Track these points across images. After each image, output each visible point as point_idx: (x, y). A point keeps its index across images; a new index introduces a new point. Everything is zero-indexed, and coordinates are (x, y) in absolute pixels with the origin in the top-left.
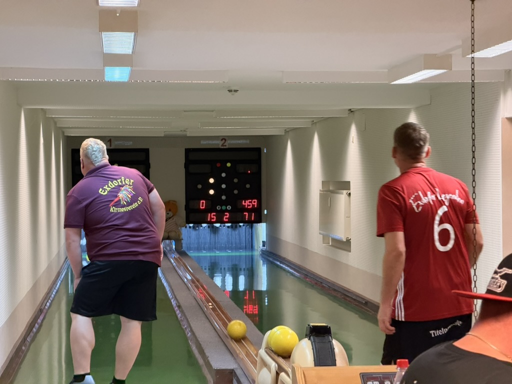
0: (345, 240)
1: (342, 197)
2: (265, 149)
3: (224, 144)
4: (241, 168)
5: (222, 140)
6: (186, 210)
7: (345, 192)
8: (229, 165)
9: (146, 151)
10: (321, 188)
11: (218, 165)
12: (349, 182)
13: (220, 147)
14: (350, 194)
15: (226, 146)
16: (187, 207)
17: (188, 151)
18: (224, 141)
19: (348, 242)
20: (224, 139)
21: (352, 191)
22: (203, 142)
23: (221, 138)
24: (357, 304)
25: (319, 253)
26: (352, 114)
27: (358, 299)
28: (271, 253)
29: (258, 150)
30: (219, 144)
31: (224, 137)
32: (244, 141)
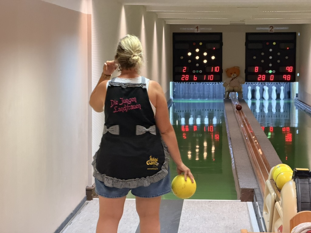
2: (299, 33)
3: (272, 30)
4: (282, 46)
5: (270, 27)
6: (245, 72)
8: (274, 43)
9: (220, 34)
11: (267, 43)
13: (269, 32)
15: (272, 31)
16: (246, 71)
17: (248, 35)
18: (271, 28)
20: (272, 26)
22: (258, 29)
23: (270, 26)
29: (295, 34)
30: (268, 30)
31: (271, 26)
32: (286, 28)
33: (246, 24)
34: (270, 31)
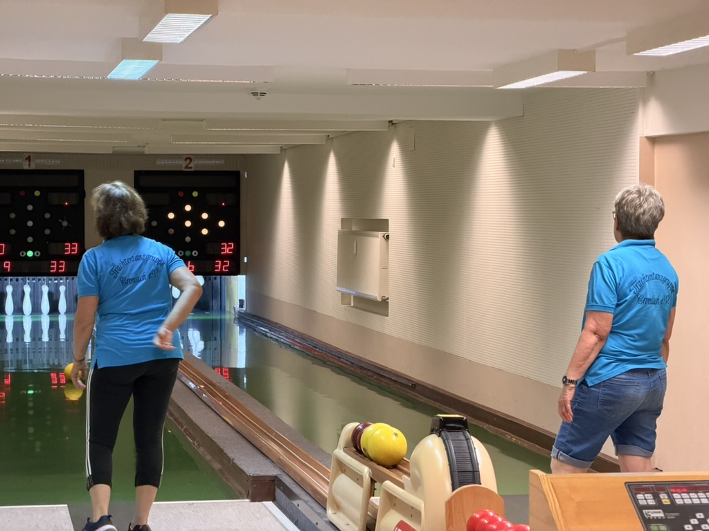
0: (379, 299)
1: (376, 241)
2: (246, 173)
3: (190, 166)
5: (186, 160)
7: (380, 234)
8: (195, 194)
9: (80, 174)
10: (340, 229)
12: (388, 220)
13: (184, 169)
14: (388, 237)
15: (191, 168)
17: (138, 175)
18: (188, 161)
19: (385, 302)
20: (189, 158)
21: (391, 232)
22: (159, 163)
23: (185, 157)
24: (399, 387)
25: (336, 317)
26: (393, 127)
27: (401, 380)
28: (254, 316)
29: (236, 175)
30: (181, 165)
31: (189, 156)
32: (217, 162)
33: (146, 152)
34: (186, 167)
